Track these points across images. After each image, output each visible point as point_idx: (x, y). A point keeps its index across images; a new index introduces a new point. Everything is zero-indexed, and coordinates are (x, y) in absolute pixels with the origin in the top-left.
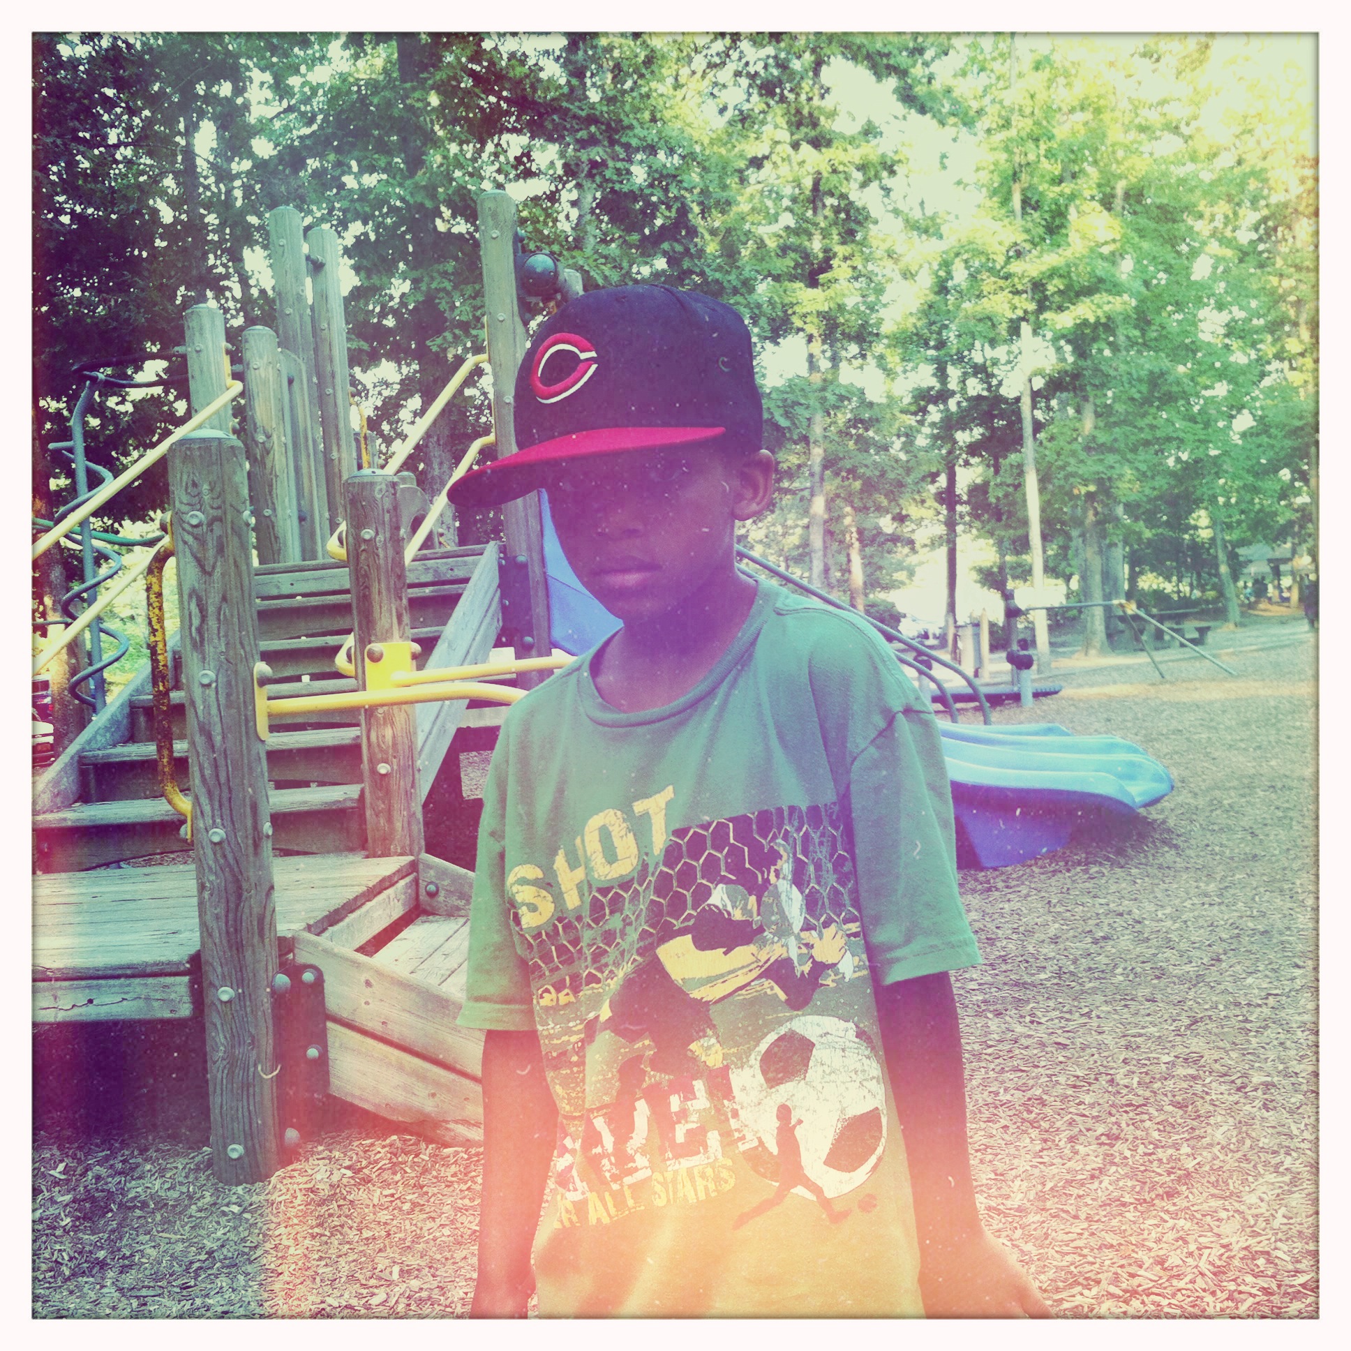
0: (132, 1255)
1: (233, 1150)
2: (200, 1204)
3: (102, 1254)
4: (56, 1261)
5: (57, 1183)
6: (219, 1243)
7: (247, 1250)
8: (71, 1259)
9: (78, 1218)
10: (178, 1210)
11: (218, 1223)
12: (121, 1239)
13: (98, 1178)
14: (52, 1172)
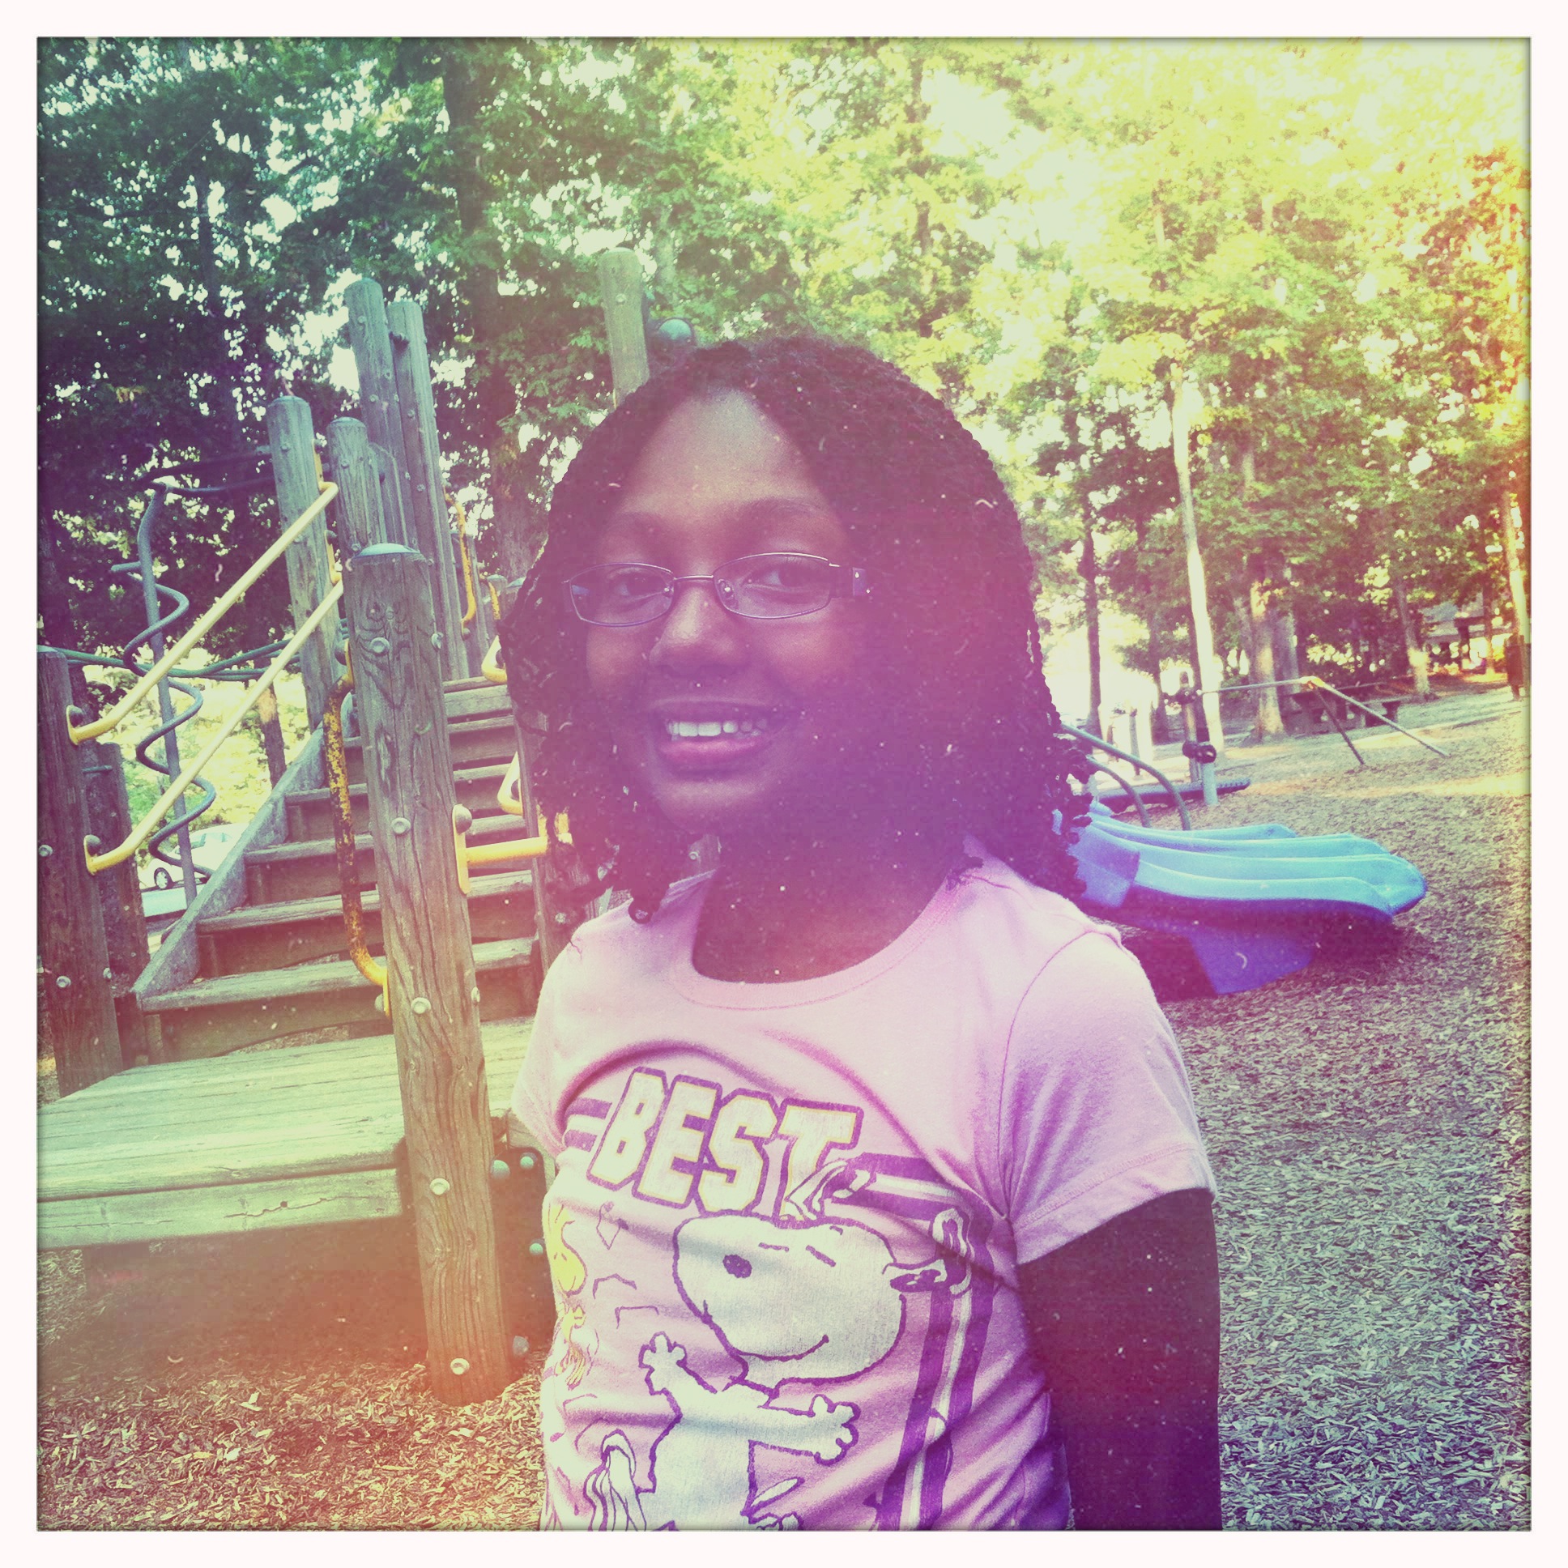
0: (356, 1493)
1: (458, 1365)
2: (423, 1429)
3: (320, 1494)
4: (269, 1506)
5: (251, 1416)
6: (454, 1472)
7: (489, 1478)
8: (286, 1502)
9: (283, 1455)
10: (401, 1436)
11: (449, 1449)
12: (339, 1475)
13: (299, 1408)
14: (244, 1404)
